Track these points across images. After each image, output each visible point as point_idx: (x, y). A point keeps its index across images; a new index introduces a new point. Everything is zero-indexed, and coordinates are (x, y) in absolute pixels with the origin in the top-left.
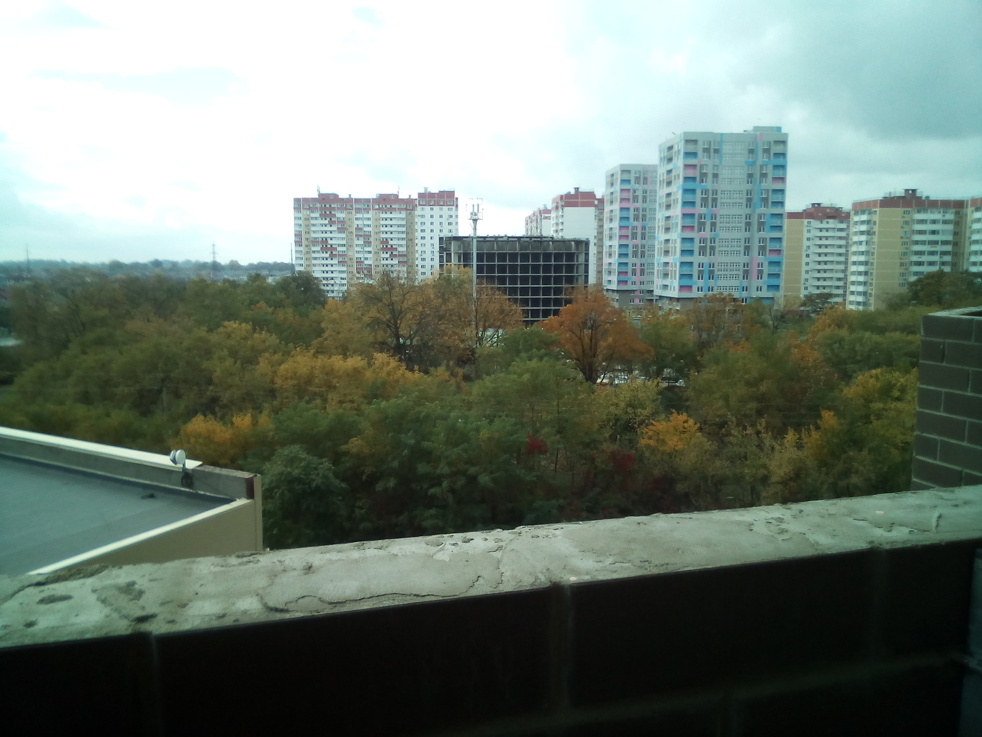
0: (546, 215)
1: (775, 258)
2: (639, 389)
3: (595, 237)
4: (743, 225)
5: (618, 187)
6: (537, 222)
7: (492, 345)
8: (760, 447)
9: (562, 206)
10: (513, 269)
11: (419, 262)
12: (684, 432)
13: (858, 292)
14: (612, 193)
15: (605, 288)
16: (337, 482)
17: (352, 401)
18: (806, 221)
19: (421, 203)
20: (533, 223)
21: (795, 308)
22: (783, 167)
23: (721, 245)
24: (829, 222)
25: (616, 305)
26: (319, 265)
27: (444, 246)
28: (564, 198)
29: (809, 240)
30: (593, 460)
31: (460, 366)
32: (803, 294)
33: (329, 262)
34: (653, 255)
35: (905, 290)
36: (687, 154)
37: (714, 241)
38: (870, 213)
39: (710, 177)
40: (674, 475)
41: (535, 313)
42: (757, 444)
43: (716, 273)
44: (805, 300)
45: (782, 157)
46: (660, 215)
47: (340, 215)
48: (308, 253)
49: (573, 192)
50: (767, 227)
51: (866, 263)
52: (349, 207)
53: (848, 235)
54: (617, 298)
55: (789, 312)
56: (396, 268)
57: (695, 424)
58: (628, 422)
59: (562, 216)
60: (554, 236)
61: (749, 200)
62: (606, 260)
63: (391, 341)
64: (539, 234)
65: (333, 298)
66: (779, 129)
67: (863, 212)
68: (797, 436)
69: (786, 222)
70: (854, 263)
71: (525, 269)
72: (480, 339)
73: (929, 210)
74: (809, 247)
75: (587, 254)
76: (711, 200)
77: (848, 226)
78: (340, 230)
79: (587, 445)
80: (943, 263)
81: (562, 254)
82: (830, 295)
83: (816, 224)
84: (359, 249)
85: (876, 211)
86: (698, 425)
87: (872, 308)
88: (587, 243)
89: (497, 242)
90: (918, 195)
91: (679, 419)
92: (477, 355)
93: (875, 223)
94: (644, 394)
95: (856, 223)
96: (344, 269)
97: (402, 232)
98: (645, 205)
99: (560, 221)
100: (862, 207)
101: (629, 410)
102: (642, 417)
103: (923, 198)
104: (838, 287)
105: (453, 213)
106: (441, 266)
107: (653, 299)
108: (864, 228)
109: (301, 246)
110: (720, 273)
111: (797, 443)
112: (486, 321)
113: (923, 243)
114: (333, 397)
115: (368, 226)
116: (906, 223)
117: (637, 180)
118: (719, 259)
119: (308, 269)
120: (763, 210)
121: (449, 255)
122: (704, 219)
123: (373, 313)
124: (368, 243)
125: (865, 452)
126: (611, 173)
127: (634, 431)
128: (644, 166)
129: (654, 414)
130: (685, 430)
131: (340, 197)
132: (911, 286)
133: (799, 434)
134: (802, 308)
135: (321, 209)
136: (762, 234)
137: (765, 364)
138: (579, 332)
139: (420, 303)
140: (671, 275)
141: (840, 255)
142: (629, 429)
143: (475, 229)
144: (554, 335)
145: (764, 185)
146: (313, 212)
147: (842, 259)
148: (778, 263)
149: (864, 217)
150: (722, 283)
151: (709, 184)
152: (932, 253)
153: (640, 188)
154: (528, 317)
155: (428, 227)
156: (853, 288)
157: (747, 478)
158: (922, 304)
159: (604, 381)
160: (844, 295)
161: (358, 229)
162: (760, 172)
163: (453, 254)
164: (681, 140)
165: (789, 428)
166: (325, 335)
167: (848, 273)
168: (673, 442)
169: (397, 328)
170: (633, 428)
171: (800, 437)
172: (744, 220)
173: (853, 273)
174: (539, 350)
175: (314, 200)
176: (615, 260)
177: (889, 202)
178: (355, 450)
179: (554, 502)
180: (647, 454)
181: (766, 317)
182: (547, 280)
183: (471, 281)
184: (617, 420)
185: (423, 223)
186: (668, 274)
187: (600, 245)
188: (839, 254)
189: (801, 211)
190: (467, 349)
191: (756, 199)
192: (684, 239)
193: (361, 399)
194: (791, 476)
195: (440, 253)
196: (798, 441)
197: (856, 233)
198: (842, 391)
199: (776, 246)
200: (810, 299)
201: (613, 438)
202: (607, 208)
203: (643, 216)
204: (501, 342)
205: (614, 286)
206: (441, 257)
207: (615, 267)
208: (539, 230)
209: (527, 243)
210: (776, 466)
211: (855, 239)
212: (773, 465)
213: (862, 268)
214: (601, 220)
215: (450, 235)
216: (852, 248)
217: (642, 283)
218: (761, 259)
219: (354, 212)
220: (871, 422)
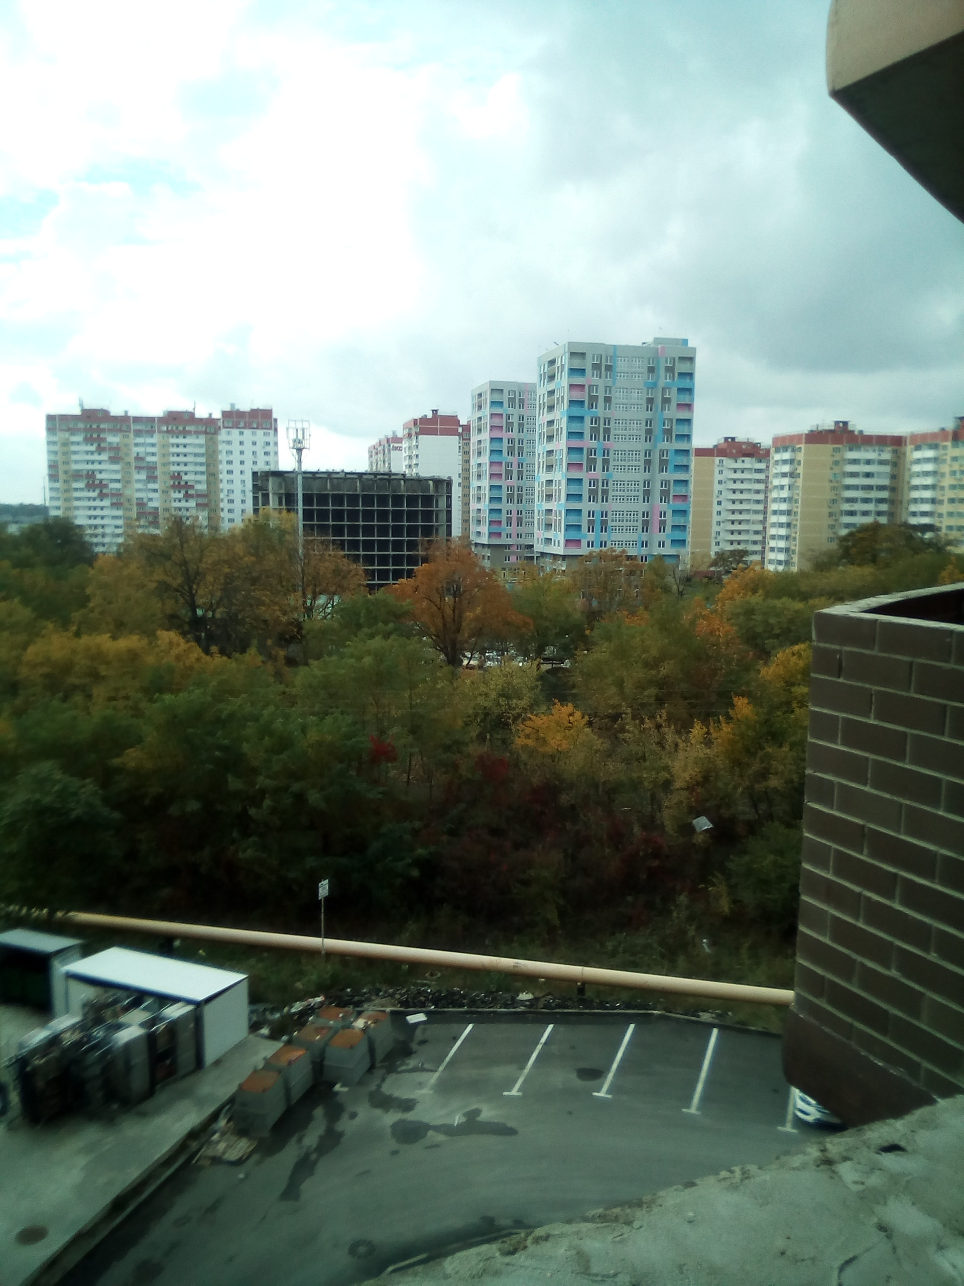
0: (396, 445)
1: (680, 505)
2: (514, 673)
3: (459, 474)
4: (642, 463)
5: (487, 411)
6: (384, 454)
7: (325, 618)
8: (660, 744)
9: (416, 433)
10: (353, 515)
11: (224, 505)
12: (569, 728)
13: (779, 548)
14: (480, 418)
15: (473, 542)
16: (106, 811)
17: (127, 698)
18: (717, 459)
19: (226, 425)
20: (379, 455)
21: (704, 568)
22: (690, 391)
23: (615, 488)
24: (745, 462)
25: (487, 564)
26: (84, 508)
27: (259, 483)
28: (418, 424)
29: (721, 483)
30: (456, 767)
31: (280, 646)
32: (714, 550)
33: (98, 503)
34: (533, 500)
35: (834, 546)
36: (573, 371)
37: (607, 484)
38: (793, 451)
39: (601, 401)
40: (557, 783)
41: (383, 575)
42: (657, 740)
43: (610, 524)
44: (716, 559)
45: (688, 377)
46: (541, 448)
47: (113, 439)
48: (67, 491)
49: (430, 416)
50: (671, 467)
51: (789, 513)
52: (124, 428)
53: (767, 477)
54: (489, 555)
55: (696, 573)
56: (193, 512)
57: (583, 718)
58: (500, 716)
59: (417, 446)
60: (407, 472)
61: (649, 432)
62: (474, 506)
63: (184, 613)
64: (387, 470)
65: (104, 553)
66: (685, 342)
67: (786, 449)
68: (705, 730)
69: (693, 461)
70: (775, 512)
71: (368, 515)
72: (309, 610)
73: (862, 449)
74: (720, 492)
75: (449, 498)
76: (601, 429)
77: (768, 467)
78: (114, 460)
79: (447, 748)
80: (879, 513)
81: (417, 496)
82: (745, 553)
83: (729, 463)
84: (140, 486)
85: (800, 448)
86: (587, 718)
87: (795, 569)
88: (449, 483)
89: (331, 479)
90: (850, 428)
91: (563, 711)
92: (304, 632)
93: (799, 463)
94: (520, 681)
95: (777, 462)
96: (120, 513)
97: (201, 464)
98: (522, 436)
99: (414, 453)
100: (784, 443)
101: (502, 701)
102: (517, 711)
103: (856, 433)
104: (755, 543)
105: (270, 439)
106: (256, 511)
107: (533, 557)
108: (786, 469)
109: (57, 481)
110: (614, 524)
111: (705, 738)
112: (315, 585)
113: (855, 487)
114: (100, 692)
115: (153, 454)
116: (836, 463)
117: (512, 401)
118: (613, 506)
119: (69, 513)
120: (665, 445)
121: (266, 497)
122: (595, 455)
123: (159, 575)
124: (152, 478)
125: (786, 749)
126: (479, 392)
127: (508, 728)
128: (519, 384)
129: (531, 707)
130: (570, 725)
131: (112, 414)
132: (841, 541)
133: (707, 727)
134: (712, 569)
135: (85, 430)
136: (665, 475)
137: (666, 641)
138: (439, 599)
139: (225, 561)
140: (555, 525)
141: (758, 502)
142: (501, 726)
143: (300, 461)
144: (406, 604)
145: (667, 414)
146: (73, 434)
147: (760, 507)
148: (684, 513)
149: (787, 456)
150: (616, 536)
151: (600, 411)
152: (866, 501)
153: (515, 412)
154: (374, 580)
155: (236, 457)
156: (773, 543)
157: (646, 784)
158: (853, 564)
159: (472, 662)
160: (763, 552)
161: (138, 458)
162: (663, 396)
163: (271, 495)
164: (565, 353)
165: (695, 720)
166: (91, 605)
167: (767, 525)
168: (556, 741)
169: (192, 596)
170: (507, 724)
171: (709, 730)
172: (642, 458)
173: (773, 525)
174: (386, 623)
175: (74, 417)
176: (485, 505)
177: (816, 437)
178: (132, 764)
179: (406, 824)
180: (524, 757)
181: (670, 580)
182: (397, 531)
183: (295, 531)
184: (486, 715)
185: (230, 452)
186: (551, 525)
187: (466, 486)
188: (756, 500)
189: (711, 447)
190: (291, 623)
191: (658, 429)
192: (570, 481)
193: (140, 695)
194: (698, 779)
195: (253, 493)
196: (705, 736)
197: (776, 475)
198: (759, 672)
199: (681, 490)
200: (721, 557)
201: (481, 738)
202: (474, 438)
203: (518, 448)
204: (337, 613)
205: (484, 540)
206: (255, 499)
207: (485, 514)
208: (387, 465)
209: (370, 482)
210: (680, 767)
211: (776, 482)
212: (677, 766)
213: (783, 519)
214: (467, 453)
215: (267, 468)
216: (772, 494)
217: (519, 536)
218: (663, 506)
219: (132, 435)
220: (793, 712)
